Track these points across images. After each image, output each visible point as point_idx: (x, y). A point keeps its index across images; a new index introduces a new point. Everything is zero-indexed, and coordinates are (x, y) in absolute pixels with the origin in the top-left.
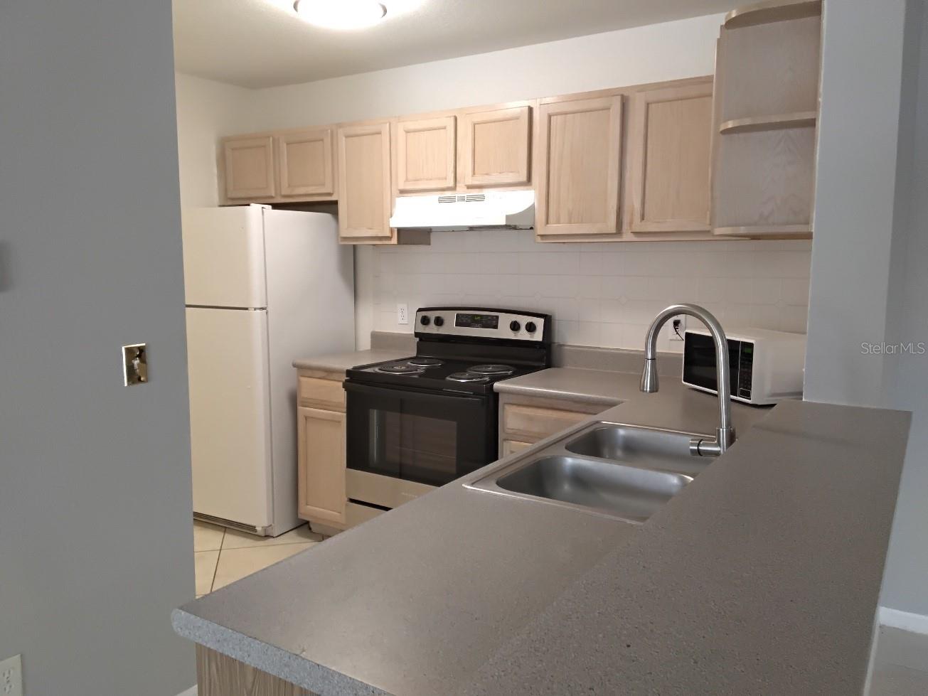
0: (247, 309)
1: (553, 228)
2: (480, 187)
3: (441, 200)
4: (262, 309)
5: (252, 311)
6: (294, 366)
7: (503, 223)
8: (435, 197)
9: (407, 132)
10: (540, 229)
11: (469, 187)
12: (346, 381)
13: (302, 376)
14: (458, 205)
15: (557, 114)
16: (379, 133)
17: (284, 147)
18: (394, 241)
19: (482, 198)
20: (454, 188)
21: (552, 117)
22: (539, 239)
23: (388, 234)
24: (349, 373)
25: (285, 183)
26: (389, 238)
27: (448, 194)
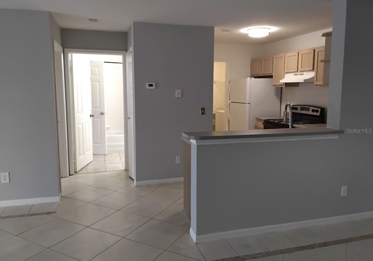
0: (245, 103)
1: (317, 83)
2: (303, 71)
3: (295, 75)
4: (249, 103)
5: (246, 104)
6: (256, 118)
7: (303, 82)
8: (293, 74)
9: (288, 57)
10: (315, 84)
11: (301, 71)
12: (264, 122)
13: (258, 121)
14: (298, 76)
15: (320, 51)
16: (282, 57)
17: (263, 61)
18: (284, 86)
19: (303, 74)
20: (297, 72)
21: (319, 52)
22: (315, 86)
23: (283, 84)
24: (264, 120)
25: (263, 71)
26: (283, 85)
27: (296, 73)
